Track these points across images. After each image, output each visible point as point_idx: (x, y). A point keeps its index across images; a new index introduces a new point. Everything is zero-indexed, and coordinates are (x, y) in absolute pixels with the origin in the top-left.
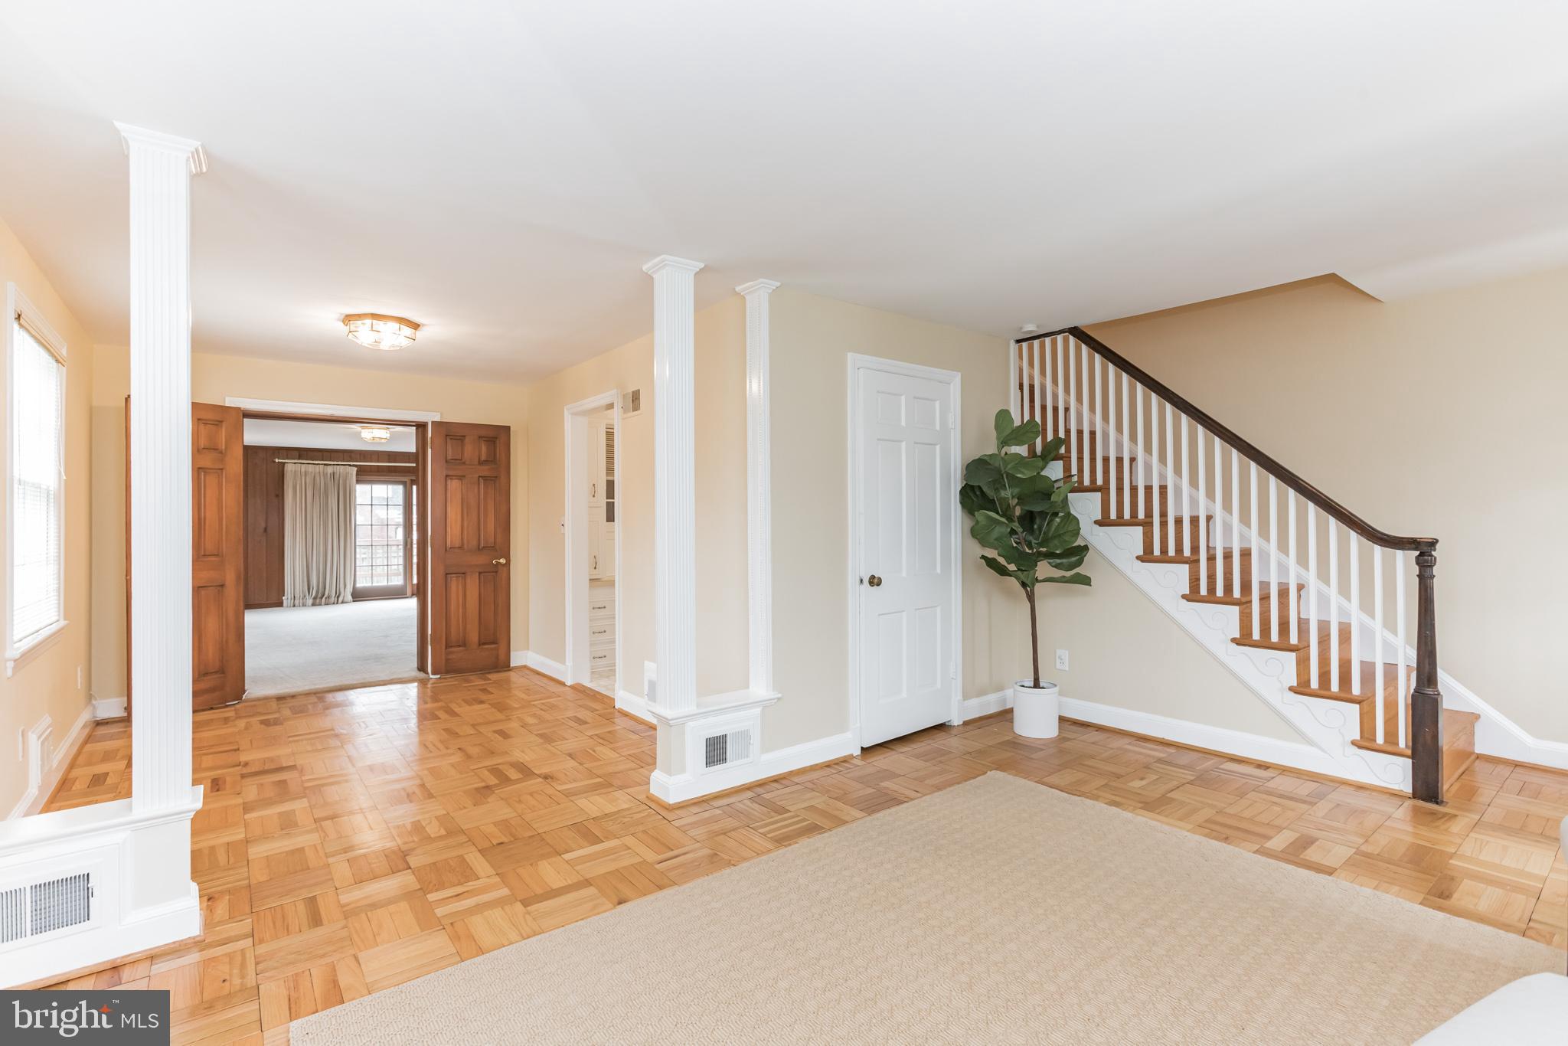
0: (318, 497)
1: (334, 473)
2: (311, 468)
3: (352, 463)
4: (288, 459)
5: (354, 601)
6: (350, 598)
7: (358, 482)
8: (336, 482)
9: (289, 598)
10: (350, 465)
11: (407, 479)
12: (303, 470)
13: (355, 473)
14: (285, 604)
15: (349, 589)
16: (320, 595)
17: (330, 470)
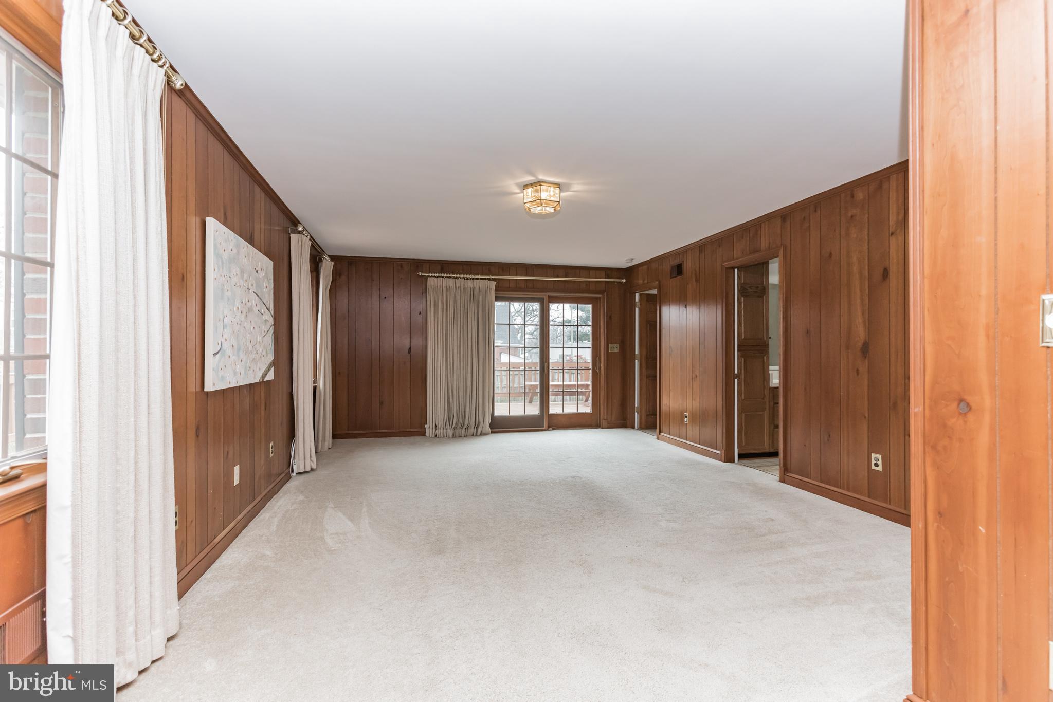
0: (458, 315)
1: (473, 288)
2: (451, 282)
3: (491, 277)
4: (430, 272)
5: (492, 432)
6: (488, 429)
7: (497, 299)
8: (476, 297)
9: (431, 427)
10: (489, 279)
11: (544, 295)
12: (444, 284)
13: (493, 288)
14: (428, 432)
15: (488, 420)
16: (459, 426)
17: (469, 284)
